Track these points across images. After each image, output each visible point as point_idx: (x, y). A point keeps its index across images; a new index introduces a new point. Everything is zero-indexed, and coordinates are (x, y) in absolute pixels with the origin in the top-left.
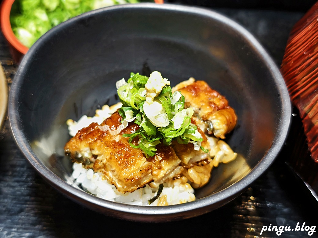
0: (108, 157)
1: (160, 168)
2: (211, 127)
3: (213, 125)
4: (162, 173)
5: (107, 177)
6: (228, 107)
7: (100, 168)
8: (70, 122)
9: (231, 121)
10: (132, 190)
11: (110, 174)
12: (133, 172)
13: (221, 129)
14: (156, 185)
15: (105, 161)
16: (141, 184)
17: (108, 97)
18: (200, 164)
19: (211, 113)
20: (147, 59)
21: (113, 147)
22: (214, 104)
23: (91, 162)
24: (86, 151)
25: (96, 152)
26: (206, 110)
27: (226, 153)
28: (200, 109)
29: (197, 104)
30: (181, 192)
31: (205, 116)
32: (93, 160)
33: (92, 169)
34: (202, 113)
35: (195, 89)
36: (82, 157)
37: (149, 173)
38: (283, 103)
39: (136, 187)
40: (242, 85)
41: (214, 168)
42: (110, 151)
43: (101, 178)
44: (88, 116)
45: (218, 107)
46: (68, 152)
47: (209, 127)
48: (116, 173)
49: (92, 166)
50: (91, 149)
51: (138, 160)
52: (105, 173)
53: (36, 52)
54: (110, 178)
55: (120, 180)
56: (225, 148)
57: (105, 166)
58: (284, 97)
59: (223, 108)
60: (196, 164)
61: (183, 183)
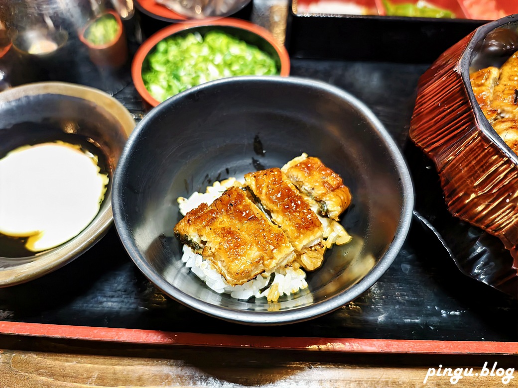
0: (217, 246)
1: (272, 258)
2: (325, 208)
3: (327, 206)
4: (274, 263)
5: (216, 267)
6: (342, 186)
7: (209, 256)
8: (180, 200)
9: (346, 201)
10: (242, 282)
11: (219, 264)
12: (243, 264)
13: (335, 211)
14: (267, 274)
15: (213, 250)
16: (252, 275)
17: (219, 172)
18: (313, 248)
19: (325, 194)
20: (259, 133)
21: (222, 236)
22: (329, 184)
23: (200, 248)
24: (194, 236)
25: (204, 239)
26: (320, 190)
27: (340, 235)
28: (313, 189)
29: (310, 183)
30: (292, 279)
31: (319, 196)
32: (201, 245)
33: (200, 255)
34: (316, 193)
35: (308, 168)
36: (191, 240)
37: (261, 264)
38: (404, 188)
39: (246, 280)
40: (358, 162)
41: (327, 250)
42: (219, 239)
43: (210, 266)
44: (199, 192)
45: (332, 187)
46: (177, 233)
47: (322, 208)
48: (225, 264)
49: (201, 251)
50: (200, 236)
51: (249, 250)
52: (214, 262)
53: (142, 131)
54: (219, 268)
55: (229, 272)
56: (339, 229)
57: (213, 255)
58: (406, 181)
59: (338, 187)
60: (310, 249)
61: (295, 269)
